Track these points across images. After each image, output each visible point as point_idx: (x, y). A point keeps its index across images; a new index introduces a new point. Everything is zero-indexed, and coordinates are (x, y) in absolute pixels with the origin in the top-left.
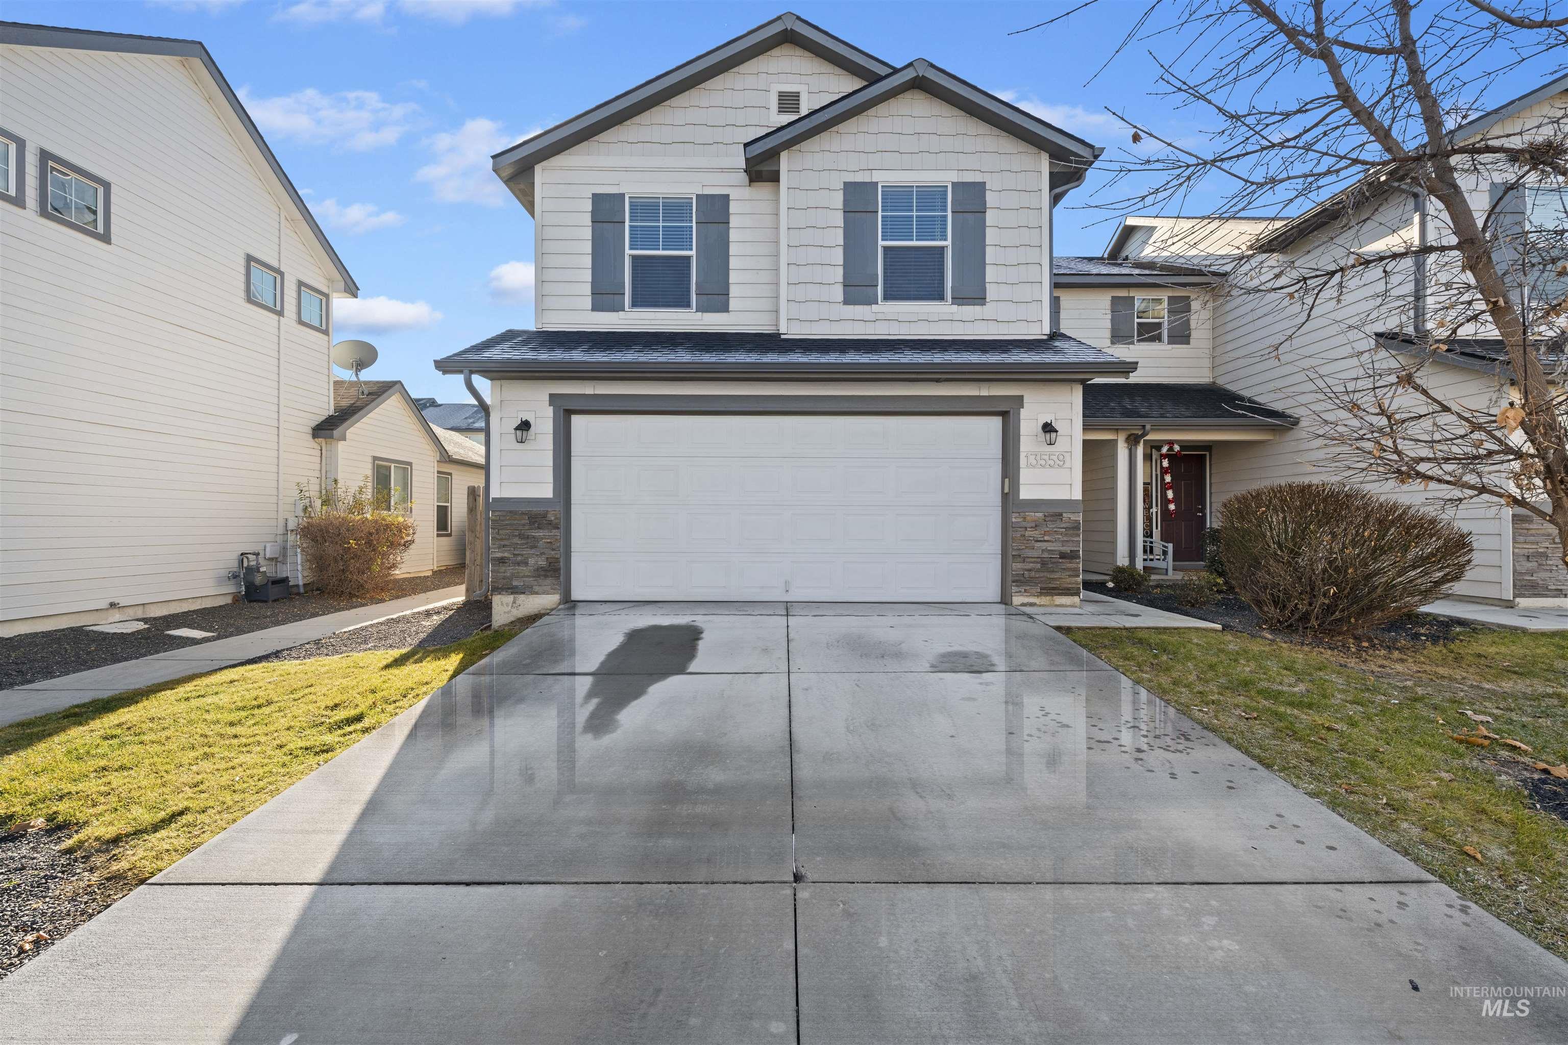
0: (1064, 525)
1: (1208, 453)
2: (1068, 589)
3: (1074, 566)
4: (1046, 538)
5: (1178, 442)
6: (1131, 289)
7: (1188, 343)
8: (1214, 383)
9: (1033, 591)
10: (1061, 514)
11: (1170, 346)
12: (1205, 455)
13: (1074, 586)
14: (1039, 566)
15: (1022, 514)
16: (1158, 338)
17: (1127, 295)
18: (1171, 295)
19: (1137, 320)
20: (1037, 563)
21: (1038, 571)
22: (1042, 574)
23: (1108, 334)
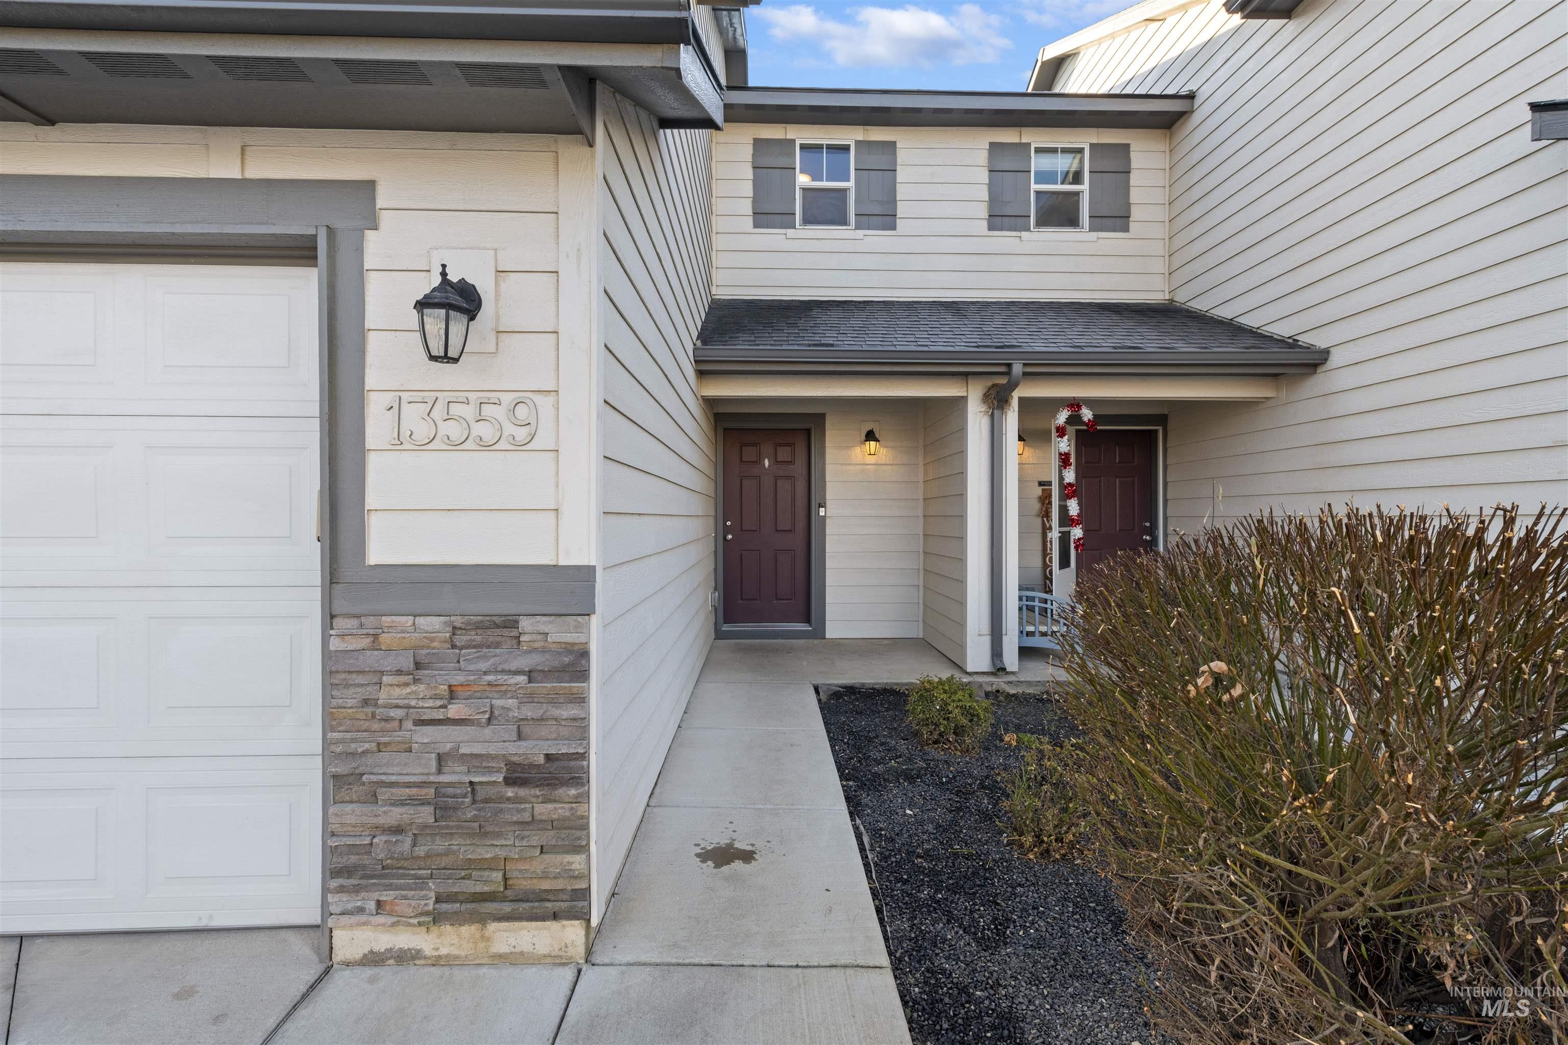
0: (525, 662)
1: (1160, 429)
2: (541, 897)
3: (561, 811)
4: (455, 710)
5: (1091, 403)
6: (1024, 130)
7: (1126, 229)
8: (1172, 301)
9: (403, 907)
10: (511, 623)
11: (1094, 235)
12: (1156, 431)
13: (559, 884)
14: (426, 814)
15: (369, 621)
16: (1072, 221)
17: (1015, 140)
18: (1095, 141)
19: (1034, 187)
20: (424, 803)
21: (421, 833)
22: (440, 845)
23: (982, 211)
